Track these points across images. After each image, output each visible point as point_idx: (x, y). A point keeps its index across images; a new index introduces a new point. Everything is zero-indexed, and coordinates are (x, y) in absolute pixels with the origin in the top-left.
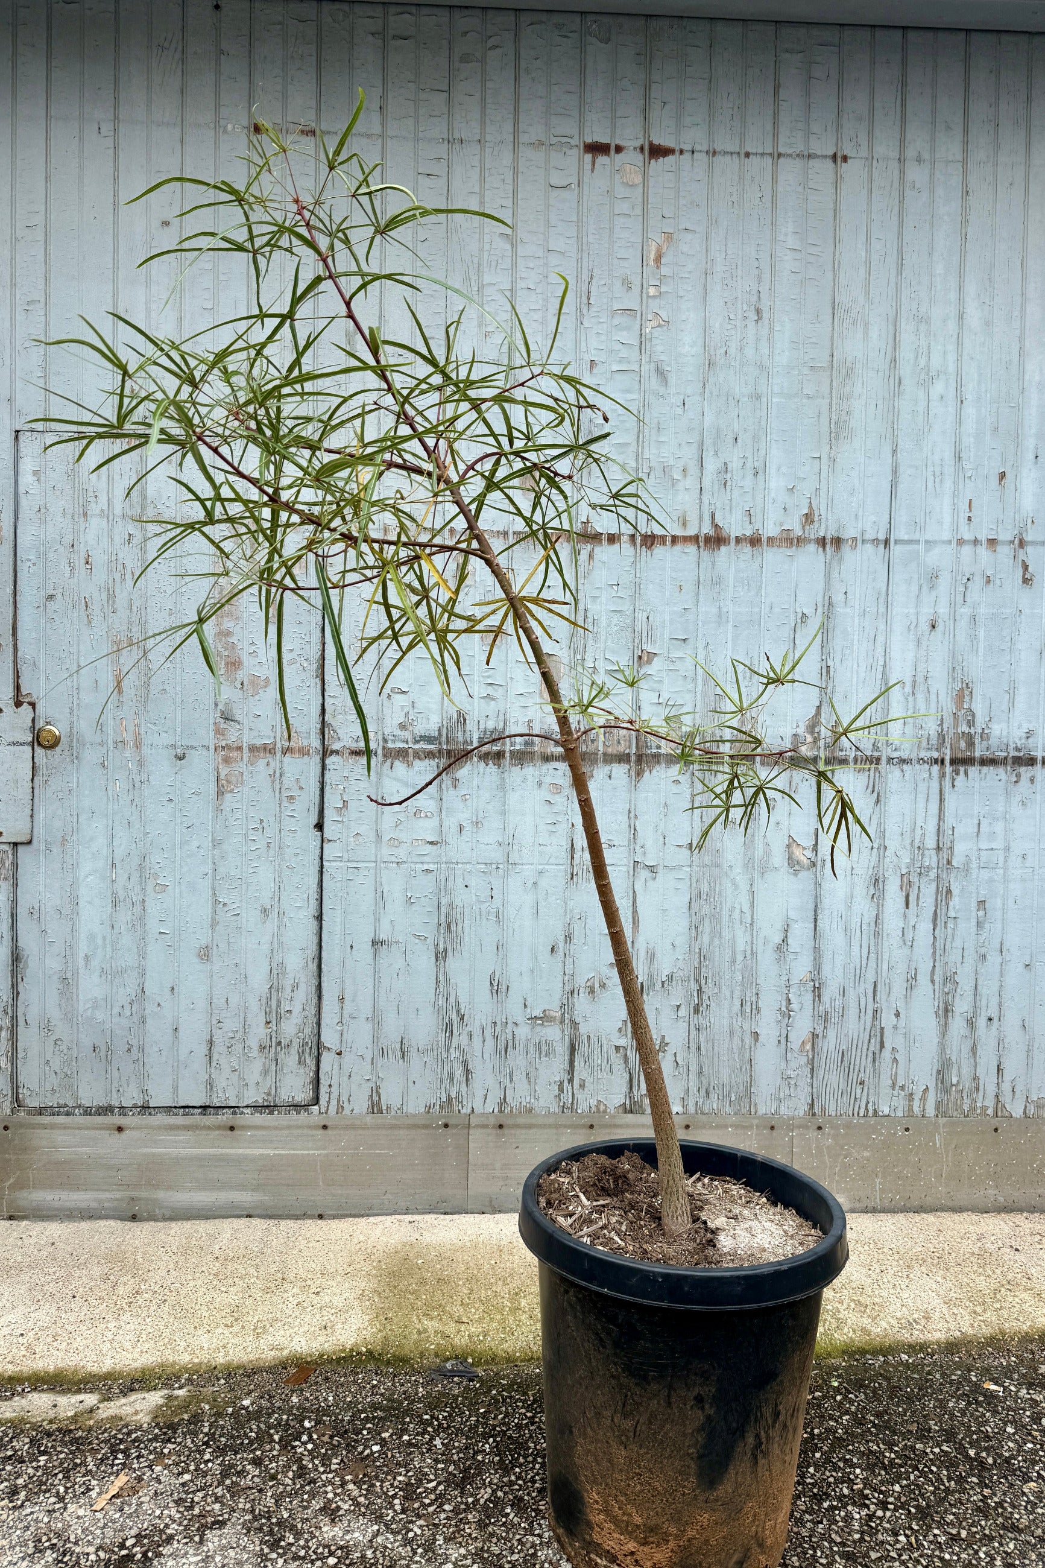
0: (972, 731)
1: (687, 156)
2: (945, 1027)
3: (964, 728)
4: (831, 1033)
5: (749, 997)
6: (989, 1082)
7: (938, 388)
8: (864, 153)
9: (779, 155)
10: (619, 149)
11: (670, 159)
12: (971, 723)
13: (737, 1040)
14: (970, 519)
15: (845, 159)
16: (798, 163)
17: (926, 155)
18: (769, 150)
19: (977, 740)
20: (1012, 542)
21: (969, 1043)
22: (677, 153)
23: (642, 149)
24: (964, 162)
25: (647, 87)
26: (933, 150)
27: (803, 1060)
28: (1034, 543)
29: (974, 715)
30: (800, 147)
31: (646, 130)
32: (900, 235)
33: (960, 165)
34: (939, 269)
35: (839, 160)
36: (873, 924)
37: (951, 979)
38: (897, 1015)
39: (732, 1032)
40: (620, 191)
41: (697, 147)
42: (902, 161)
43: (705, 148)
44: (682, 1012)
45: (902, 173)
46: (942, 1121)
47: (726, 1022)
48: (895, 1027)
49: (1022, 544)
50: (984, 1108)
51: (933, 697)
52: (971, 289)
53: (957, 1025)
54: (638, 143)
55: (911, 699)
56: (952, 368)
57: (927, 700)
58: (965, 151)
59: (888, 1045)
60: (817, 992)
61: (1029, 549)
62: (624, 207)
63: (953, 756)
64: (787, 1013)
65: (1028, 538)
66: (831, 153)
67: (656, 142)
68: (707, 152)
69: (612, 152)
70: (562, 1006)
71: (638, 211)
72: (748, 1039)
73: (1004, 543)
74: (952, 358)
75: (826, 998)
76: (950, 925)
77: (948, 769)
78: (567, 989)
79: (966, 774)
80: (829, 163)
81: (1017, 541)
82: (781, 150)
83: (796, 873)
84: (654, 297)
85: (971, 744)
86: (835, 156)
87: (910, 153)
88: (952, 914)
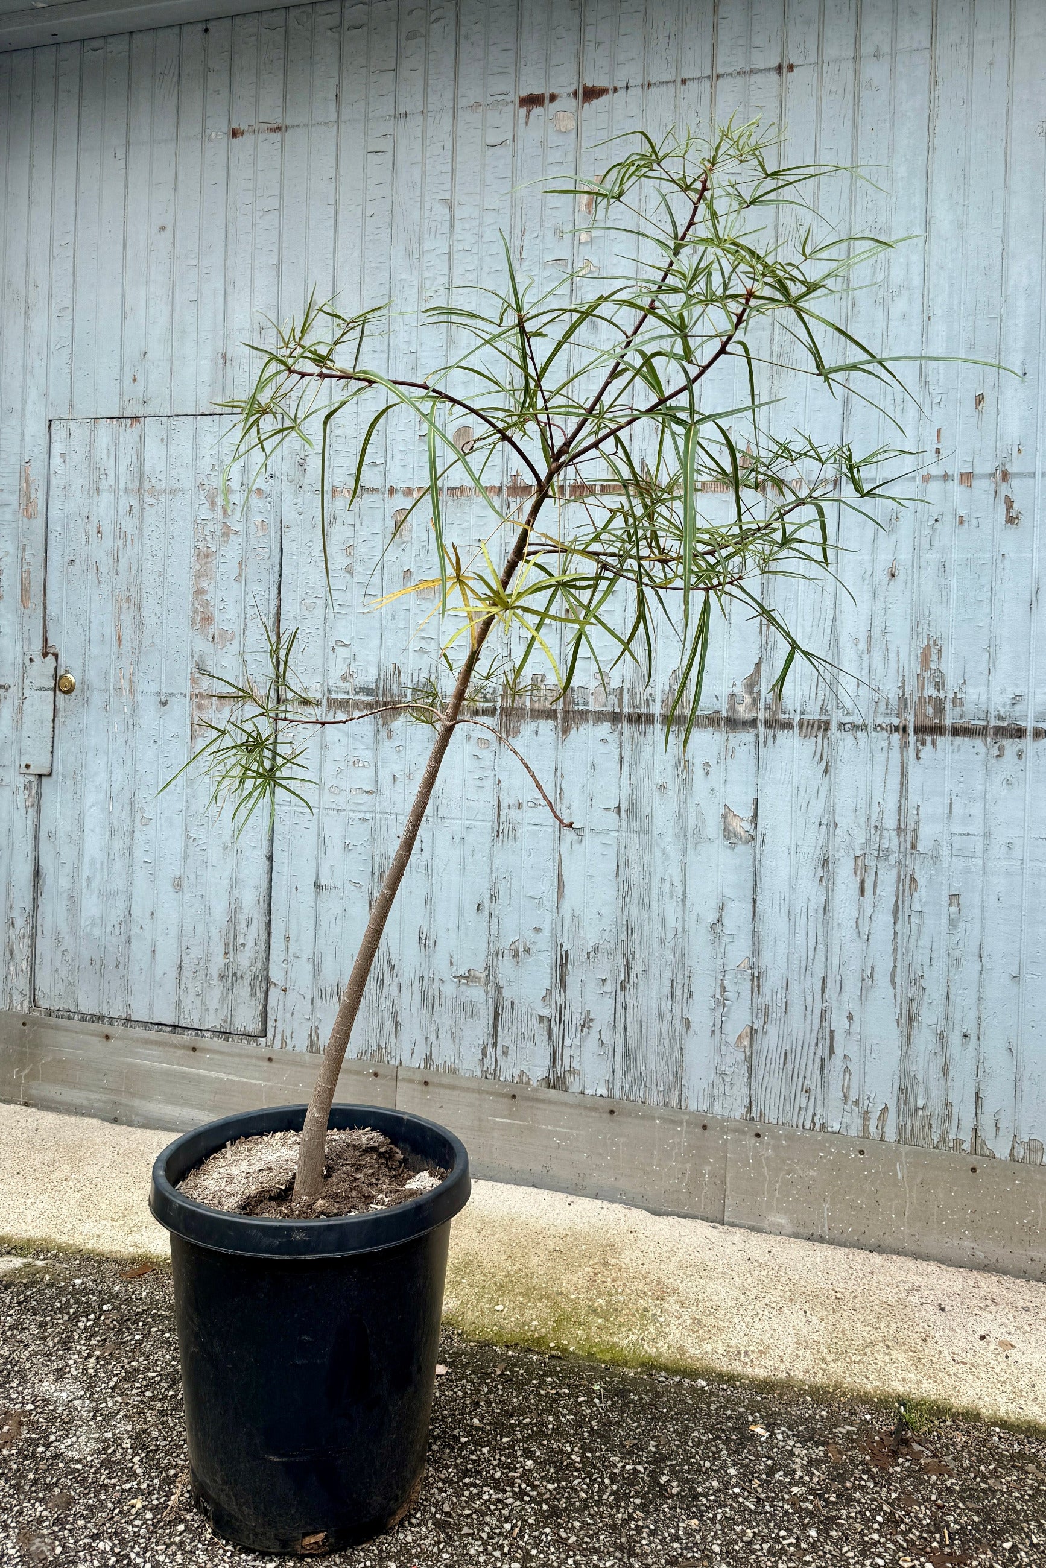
0: (942, 695)
1: (621, 93)
2: (908, 1040)
3: (930, 691)
4: (772, 1030)
5: (680, 980)
6: (965, 1111)
7: (900, 305)
8: (813, 57)
9: (718, 76)
10: (553, 98)
11: (604, 99)
12: (939, 686)
13: (666, 1025)
14: (938, 451)
15: (791, 68)
16: (739, 81)
17: (886, 49)
18: (707, 73)
19: (948, 706)
20: (993, 475)
21: (940, 1062)
22: (611, 92)
23: (575, 94)
24: (931, 50)
25: (581, 30)
26: (894, 39)
27: (741, 1056)
28: (1020, 475)
29: (943, 677)
30: (741, 64)
31: (579, 74)
32: (854, 139)
33: (927, 54)
34: (902, 171)
35: (784, 70)
36: (821, 911)
37: (917, 982)
38: (850, 1017)
39: (661, 1015)
40: (554, 139)
41: (632, 83)
42: (856, 59)
43: (639, 82)
44: (608, 988)
45: (857, 73)
46: (904, 1149)
47: (654, 1004)
48: (848, 1032)
49: (1005, 476)
50: (958, 1142)
51: (892, 655)
52: (941, 189)
53: (924, 1039)
54: (571, 89)
55: (866, 657)
56: (917, 281)
57: (886, 659)
58: (933, 37)
59: (839, 1051)
60: (756, 980)
61: (1015, 483)
62: (556, 156)
63: (918, 724)
64: (721, 1001)
65: (1013, 469)
66: (775, 64)
67: (589, 85)
68: (642, 86)
69: (547, 101)
70: (487, 967)
71: (571, 157)
72: (678, 1026)
73: (982, 476)
74: (917, 269)
75: (766, 990)
76: (915, 920)
77: (912, 738)
78: (493, 949)
79: (934, 744)
80: (774, 76)
81: (999, 474)
82: (721, 70)
83: (732, 846)
84: (585, 243)
85: (940, 710)
86: (779, 68)
87: (867, 49)
88: (917, 907)
